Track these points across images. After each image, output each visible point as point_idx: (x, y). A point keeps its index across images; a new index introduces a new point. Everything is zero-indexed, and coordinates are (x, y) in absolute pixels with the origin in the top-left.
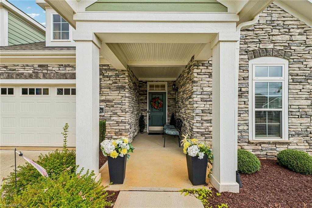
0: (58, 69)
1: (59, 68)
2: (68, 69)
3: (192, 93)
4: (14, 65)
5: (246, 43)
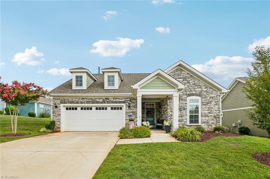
0: (113, 99)
2: (117, 99)
3: (167, 109)
4: (95, 98)
5: (186, 91)
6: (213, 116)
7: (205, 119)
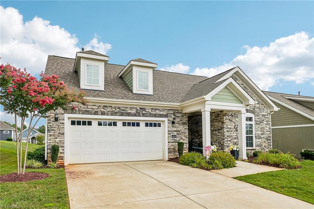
1: (152, 110)
2: (157, 111)
6: (265, 138)
7: (259, 141)
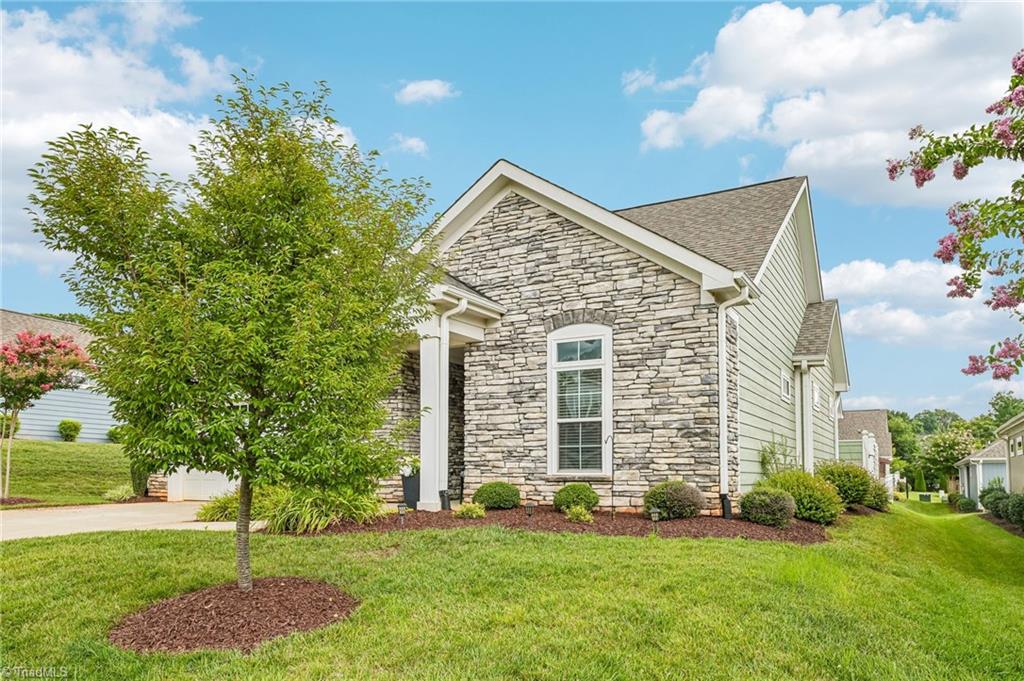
5: (541, 305)
6: (675, 425)
7: (632, 444)
